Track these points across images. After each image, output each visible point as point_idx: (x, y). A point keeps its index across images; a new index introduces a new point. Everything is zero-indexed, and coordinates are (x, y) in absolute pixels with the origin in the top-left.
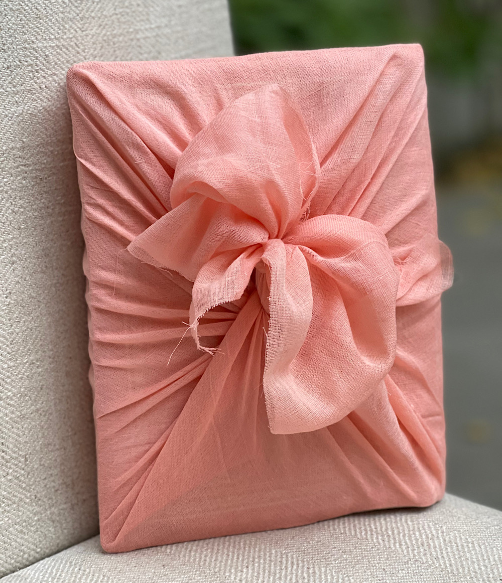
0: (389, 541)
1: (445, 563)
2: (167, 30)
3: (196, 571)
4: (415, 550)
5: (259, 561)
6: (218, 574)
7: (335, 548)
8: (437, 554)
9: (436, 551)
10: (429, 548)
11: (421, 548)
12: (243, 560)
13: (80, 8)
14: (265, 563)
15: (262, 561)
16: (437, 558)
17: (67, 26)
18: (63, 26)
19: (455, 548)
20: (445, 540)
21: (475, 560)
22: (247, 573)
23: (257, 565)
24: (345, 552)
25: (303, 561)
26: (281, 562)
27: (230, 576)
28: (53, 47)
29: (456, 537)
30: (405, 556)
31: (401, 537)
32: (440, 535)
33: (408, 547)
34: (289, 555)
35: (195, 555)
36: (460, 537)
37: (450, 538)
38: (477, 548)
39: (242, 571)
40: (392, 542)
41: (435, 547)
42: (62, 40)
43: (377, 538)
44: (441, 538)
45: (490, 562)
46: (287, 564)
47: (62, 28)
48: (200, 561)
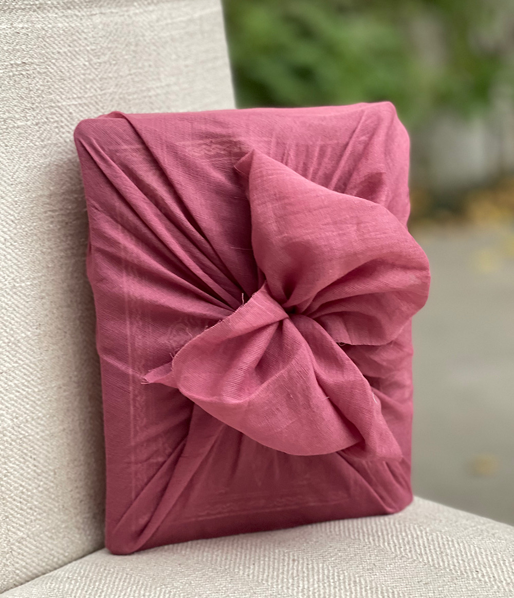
0: (379, 541)
1: (428, 558)
2: (176, 88)
3: (209, 569)
4: (401, 547)
5: (264, 559)
6: (228, 570)
7: (331, 547)
8: (421, 552)
9: (420, 549)
10: (414, 546)
11: (407, 546)
12: (250, 559)
13: (99, 70)
14: (269, 560)
15: (267, 559)
16: (421, 554)
17: (88, 86)
18: (84, 86)
19: (437, 545)
20: (428, 539)
21: (454, 555)
22: (254, 569)
23: (262, 562)
24: (340, 550)
25: (303, 559)
26: (283, 560)
27: (238, 572)
28: (75, 105)
29: (437, 536)
30: (393, 553)
31: (390, 537)
32: (424, 534)
33: (396, 546)
34: (291, 553)
35: (207, 555)
36: (442, 536)
37: (432, 537)
38: (457, 546)
39: (249, 568)
40: (381, 541)
41: (419, 545)
42: (83, 99)
43: (368, 538)
44: (425, 538)
45: (467, 557)
46: (289, 561)
47: (83, 88)
48: (212, 560)
